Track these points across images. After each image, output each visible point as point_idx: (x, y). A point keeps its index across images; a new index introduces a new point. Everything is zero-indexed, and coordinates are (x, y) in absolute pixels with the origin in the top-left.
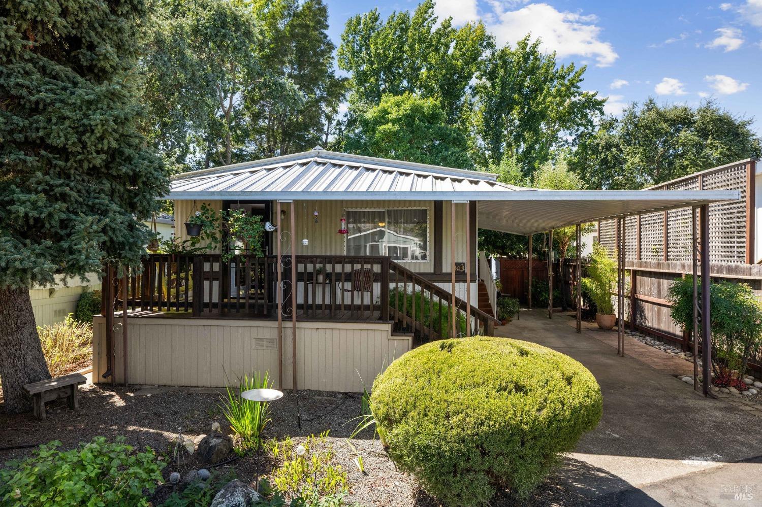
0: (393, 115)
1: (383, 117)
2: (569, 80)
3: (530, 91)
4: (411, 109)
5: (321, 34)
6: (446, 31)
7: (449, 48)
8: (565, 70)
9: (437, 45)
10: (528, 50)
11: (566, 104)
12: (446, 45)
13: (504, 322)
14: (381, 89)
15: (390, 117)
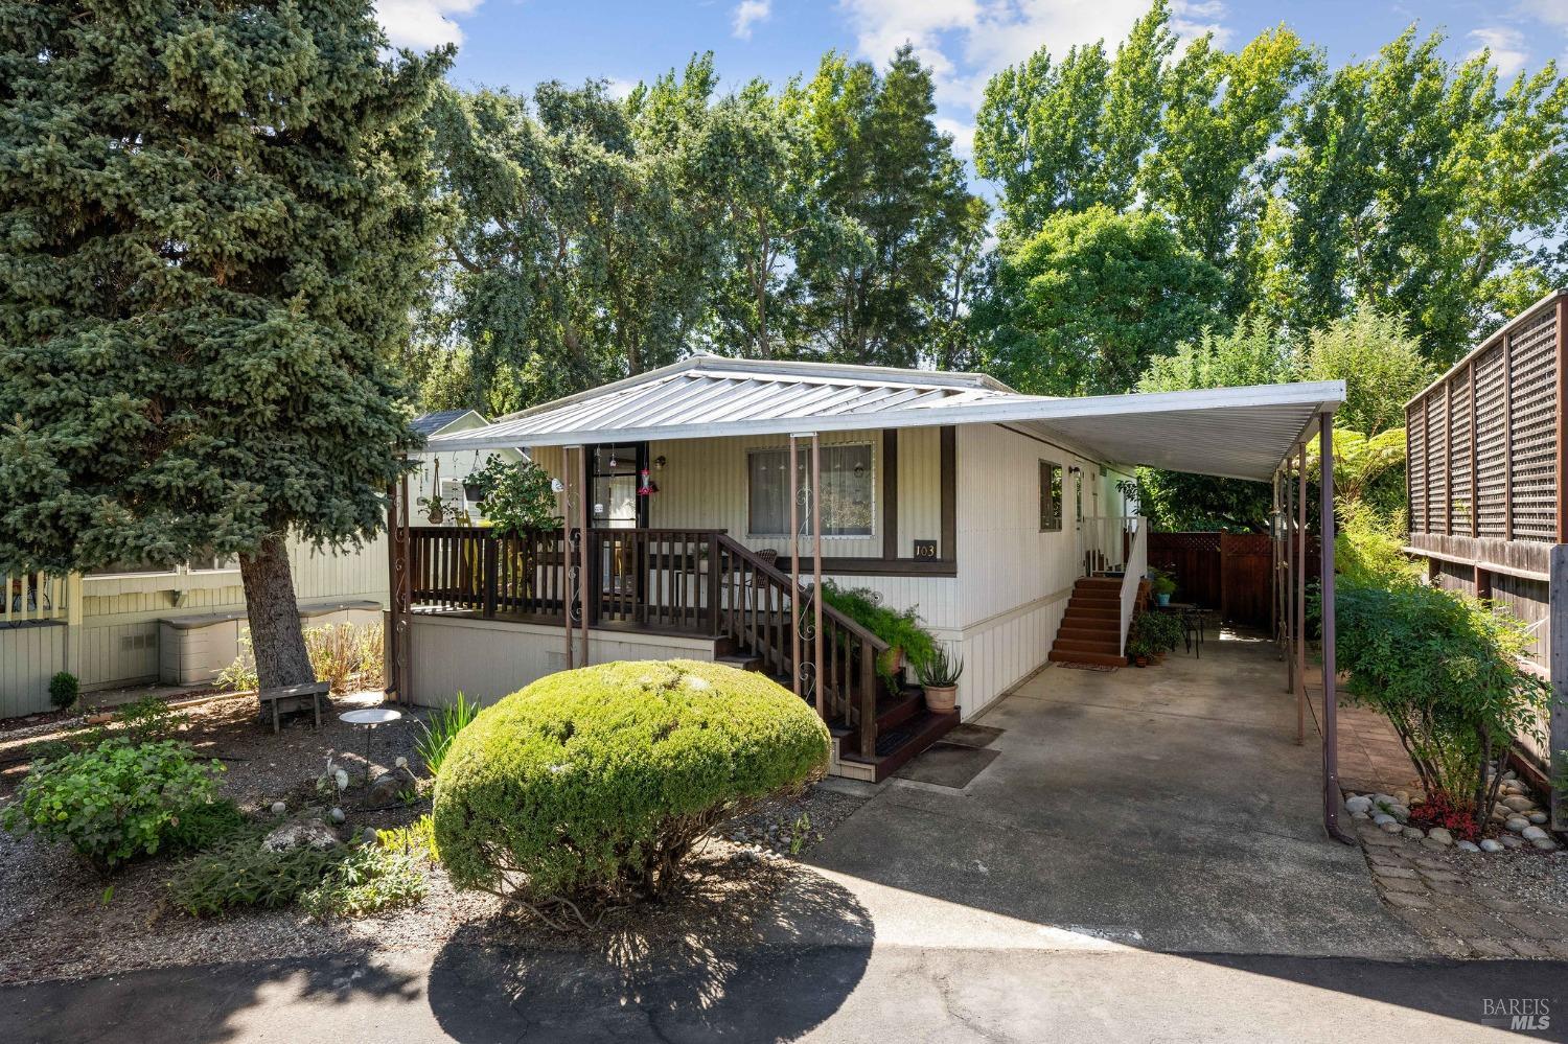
0: (1061, 255)
1: (1041, 260)
2: (1537, 107)
3: (1417, 152)
4: (1100, 237)
5: (919, 124)
6: (1199, 63)
7: (1210, 95)
8: (1526, 87)
9: (1180, 95)
10: (1408, 62)
11: (1533, 164)
12: (1200, 90)
13: (1141, 661)
14: (1057, 203)
15: (1054, 257)
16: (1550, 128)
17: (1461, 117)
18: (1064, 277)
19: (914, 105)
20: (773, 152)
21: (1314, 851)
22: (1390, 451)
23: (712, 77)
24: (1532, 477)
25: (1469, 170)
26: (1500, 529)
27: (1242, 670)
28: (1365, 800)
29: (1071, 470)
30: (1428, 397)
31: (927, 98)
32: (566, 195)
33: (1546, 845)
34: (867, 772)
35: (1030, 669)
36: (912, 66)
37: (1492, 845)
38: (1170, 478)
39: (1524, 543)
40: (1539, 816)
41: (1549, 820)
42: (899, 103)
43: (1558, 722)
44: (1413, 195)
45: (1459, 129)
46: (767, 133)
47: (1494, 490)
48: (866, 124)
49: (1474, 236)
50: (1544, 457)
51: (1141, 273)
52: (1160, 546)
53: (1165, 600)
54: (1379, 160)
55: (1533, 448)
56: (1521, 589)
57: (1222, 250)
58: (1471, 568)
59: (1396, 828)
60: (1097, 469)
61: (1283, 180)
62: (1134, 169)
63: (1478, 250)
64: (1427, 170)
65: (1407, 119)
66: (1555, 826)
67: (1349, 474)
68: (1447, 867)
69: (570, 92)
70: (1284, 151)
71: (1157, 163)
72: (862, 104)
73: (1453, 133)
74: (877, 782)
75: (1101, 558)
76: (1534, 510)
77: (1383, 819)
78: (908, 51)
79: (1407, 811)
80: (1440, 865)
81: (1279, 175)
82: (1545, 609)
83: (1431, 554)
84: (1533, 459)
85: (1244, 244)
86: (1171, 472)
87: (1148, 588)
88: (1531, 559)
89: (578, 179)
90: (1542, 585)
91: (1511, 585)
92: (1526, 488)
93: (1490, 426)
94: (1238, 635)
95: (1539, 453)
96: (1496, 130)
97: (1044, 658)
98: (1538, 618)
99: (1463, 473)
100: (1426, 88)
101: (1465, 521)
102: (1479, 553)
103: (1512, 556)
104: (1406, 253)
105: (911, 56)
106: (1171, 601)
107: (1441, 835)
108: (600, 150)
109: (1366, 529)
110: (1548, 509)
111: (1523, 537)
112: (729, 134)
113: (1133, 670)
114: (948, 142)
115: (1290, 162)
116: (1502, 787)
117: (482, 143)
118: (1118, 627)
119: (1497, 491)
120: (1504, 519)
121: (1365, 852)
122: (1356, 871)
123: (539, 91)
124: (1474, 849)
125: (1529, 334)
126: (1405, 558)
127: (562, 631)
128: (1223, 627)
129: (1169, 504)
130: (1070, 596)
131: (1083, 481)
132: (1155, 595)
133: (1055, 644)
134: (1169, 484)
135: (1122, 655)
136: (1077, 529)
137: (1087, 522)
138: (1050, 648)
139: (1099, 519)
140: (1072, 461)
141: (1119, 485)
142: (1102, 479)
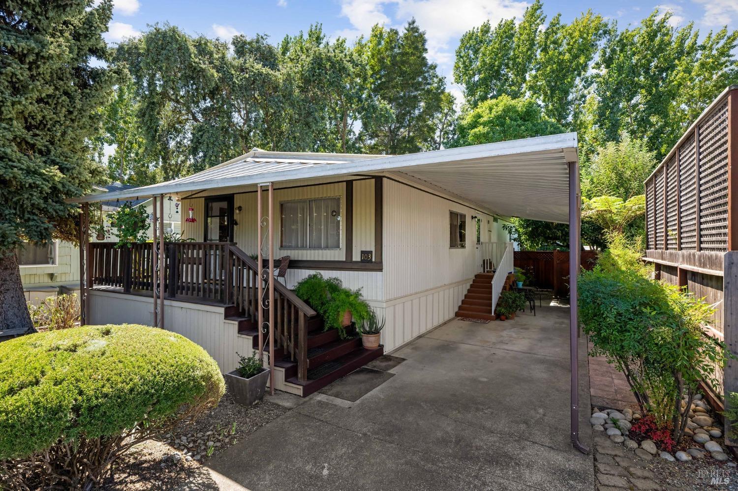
0: (485, 119)
1: (476, 121)
2: (717, 49)
3: (659, 71)
4: (504, 110)
5: (419, 57)
6: (555, 28)
7: (560, 45)
8: (712, 39)
9: (546, 45)
10: (654, 27)
11: (715, 77)
12: (555, 42)
13: (503, 317)
14: (489, 96)
15: (481, 120)
16: (723, 59)
17: (681, 53)
18: (486, 129)
19: (416, 48)
20: (344, 68)
21: (559, 459)
22: (637, 206)
23: (322, 36)
24: (712, 211)
25: (683, 79)
26: (693, 245)
27: (556, 323)
28: (603, 415)
29: (473, 218)
30: (655, 176)
31: (423, 45)
32: (240, 87)
33: (721, 457)
34: (298, 390)
35: (441, 321)
36: (416, 30)
37: (683, 456)
38: (528, 223)
39: (707, 252)
40: (716, 432)
41: (722, 436)
42: (410, 48)
43: (729, 371)
44: (656, 91)
45: (679, 59)
46: (341, 59)
47: (690, 223)
48: (394, 57)
49: (686, 113)
50: (720, 198)
51: (523, 127)
52: (520, 258)
53: (520, 285)
54: (640, 75)
55: (713, 193)
56: (705, 281)
57: (565, 118)
58: (676, 268)
59: (620, 439)
60: (491, 219)
61: (595, 86)
62: (524, 80)
63: (688, 119)
64: (663, 80)
65: (654, 55)
66: (727, 442)
67: (617, 220)
68: (650, 475)
69: (248, 40)
70: (595, 71)
71: (535, 77)
72: (392, 48)
73: (677, 62)
74: (305, 395)
75: (491, 263)
76: (714, 232)
77: (613, 431)
78: (414, 22)
79: (629, 425)
80: (646, 474)
81: (592, 83)
82: (720, 294)
83: (656, 261)
84: (713, 200)
85: (576, 116)
86: (529, 220)
87: (512, 279)
88: (712, 262)
89: (247, 79)
90: (719, 278)
91: (699, 279)
92: (708, 219)
93: (688, 185)
94: (559, 304)
95: (717, 195)
96: (697, 61)
97: (452, 315)
98: (716, 300)
99: (673, 214)
100: (662, 41)
101: (674, 242)
102: (681, 260)
103: (700, 260)
104: (653, 119)
105: (415, 25)
106: (523, 285)
107: (649, 446)
108: (259, 66)
109: (621, 247)
110: (723, 231)
111: (707, 249)
112: (322, 59)
113: (498, 322)
114: (434, 67)
115: (598, 76)
116: (693, 406)
117: (197, 60)
118: (491, 299)
119: (691, 223)
120: (695, 239)
121: (595, 460)
122: (584, 481)
123: (234, 39)
124: (671, 459)
125: (710, 123)
126: (642, 263)
127: (152, 300)
128: (554, 298)
129: (528, 236)
130: (471, 283)
131: (482, 224)
132: (515, 283)
133: (460, 308)
134: (528, 226)
135: (493, 314)
136: (477, 248)
137: (484, 245)
138: (456, 309)
139: (492, 243)
140: (474, 213)
141: (504, 227)
142: (495, 223)
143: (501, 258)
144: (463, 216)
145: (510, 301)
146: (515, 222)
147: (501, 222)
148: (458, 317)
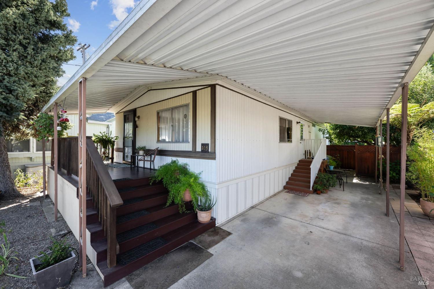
13: (319, 192)
29: (297, 123)
35: (272, 193)
38: (336, 127)
52: (331, 150)
53: (332, 168)
60: (311, 125)
75: (310, 153)
86: (337, 125)
87: (325, 164)
94: (360, 181)
97: (281, 188)
106: (335, 168)
113: (315, 196)
118: (310, 177)
128: (356, 176)
129: (337, 135)
130: (296, 166)
131: (304, 127)
132: (327, 166)
133: (287, 183)
134: (336, 129)
135: (311, 189)
136: (301, 143)
137: (305, 141)
138: (285, 184)
139: (311, 140)
140: (298, 120)
141: (319, 130)
142: (313, 128)
143: (318, 149)
144: (290, 122)
145: (325, 181)
146: (327, 126)
147: (317, 127)
148: (286, 189)
